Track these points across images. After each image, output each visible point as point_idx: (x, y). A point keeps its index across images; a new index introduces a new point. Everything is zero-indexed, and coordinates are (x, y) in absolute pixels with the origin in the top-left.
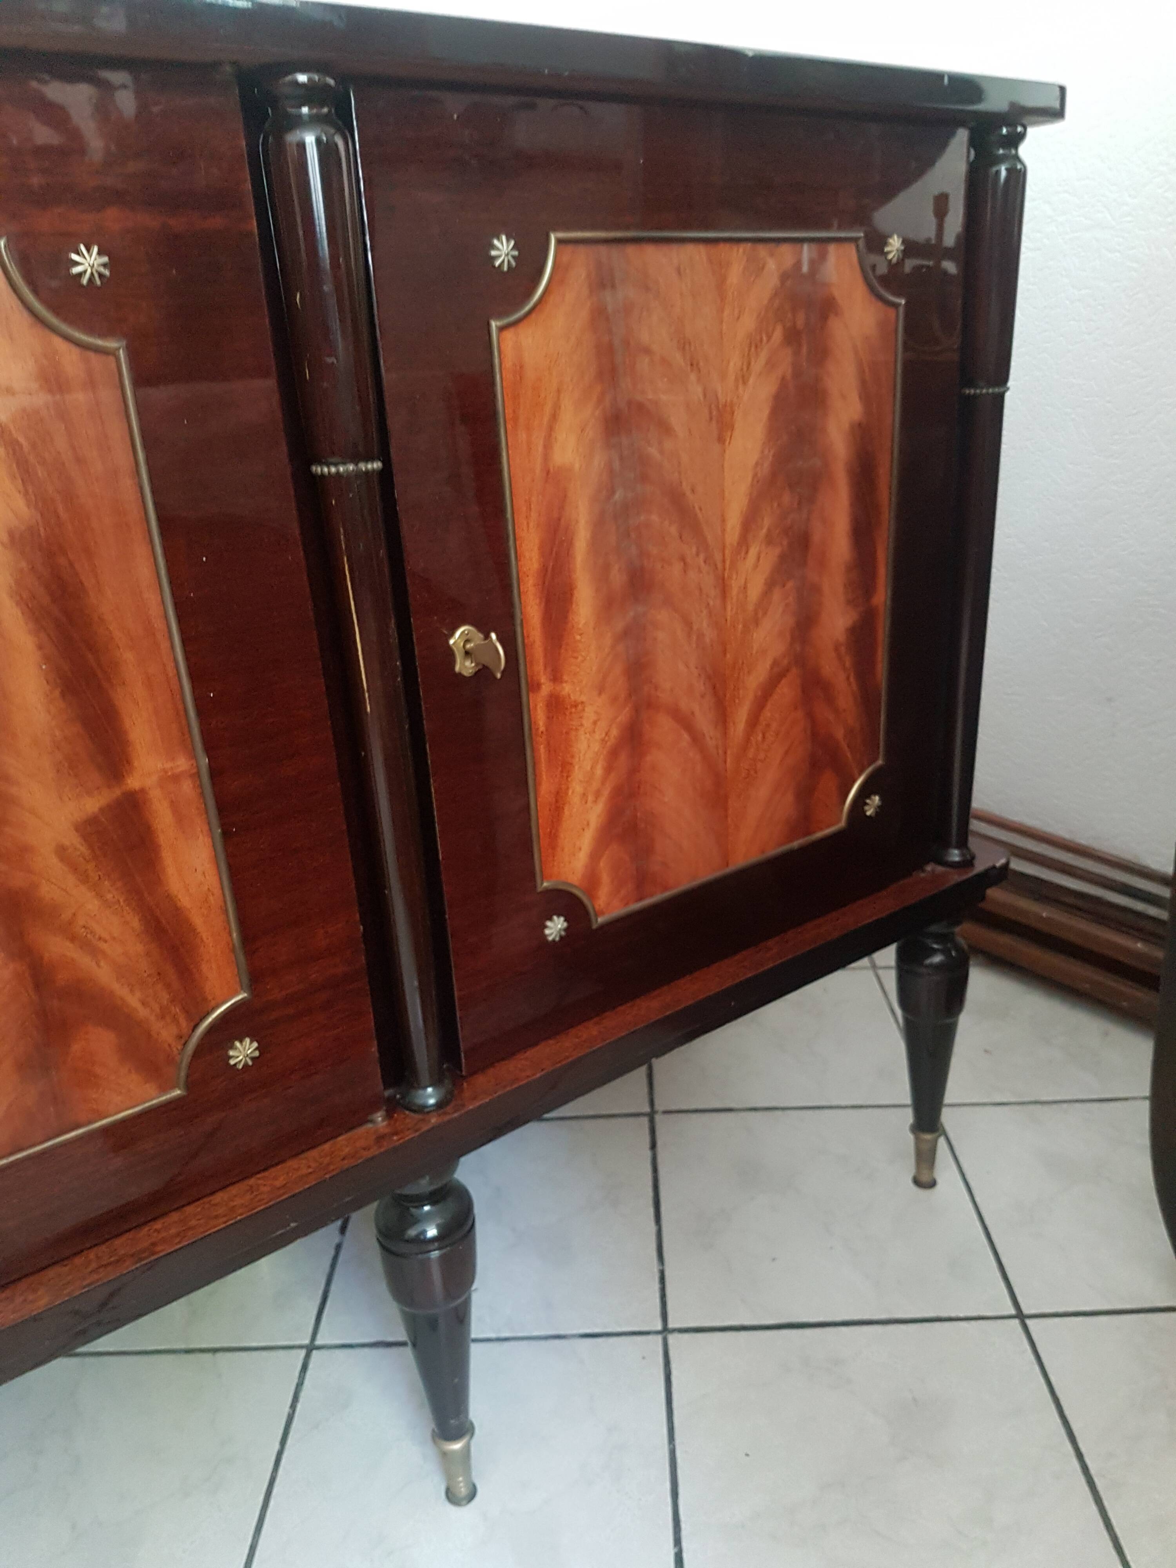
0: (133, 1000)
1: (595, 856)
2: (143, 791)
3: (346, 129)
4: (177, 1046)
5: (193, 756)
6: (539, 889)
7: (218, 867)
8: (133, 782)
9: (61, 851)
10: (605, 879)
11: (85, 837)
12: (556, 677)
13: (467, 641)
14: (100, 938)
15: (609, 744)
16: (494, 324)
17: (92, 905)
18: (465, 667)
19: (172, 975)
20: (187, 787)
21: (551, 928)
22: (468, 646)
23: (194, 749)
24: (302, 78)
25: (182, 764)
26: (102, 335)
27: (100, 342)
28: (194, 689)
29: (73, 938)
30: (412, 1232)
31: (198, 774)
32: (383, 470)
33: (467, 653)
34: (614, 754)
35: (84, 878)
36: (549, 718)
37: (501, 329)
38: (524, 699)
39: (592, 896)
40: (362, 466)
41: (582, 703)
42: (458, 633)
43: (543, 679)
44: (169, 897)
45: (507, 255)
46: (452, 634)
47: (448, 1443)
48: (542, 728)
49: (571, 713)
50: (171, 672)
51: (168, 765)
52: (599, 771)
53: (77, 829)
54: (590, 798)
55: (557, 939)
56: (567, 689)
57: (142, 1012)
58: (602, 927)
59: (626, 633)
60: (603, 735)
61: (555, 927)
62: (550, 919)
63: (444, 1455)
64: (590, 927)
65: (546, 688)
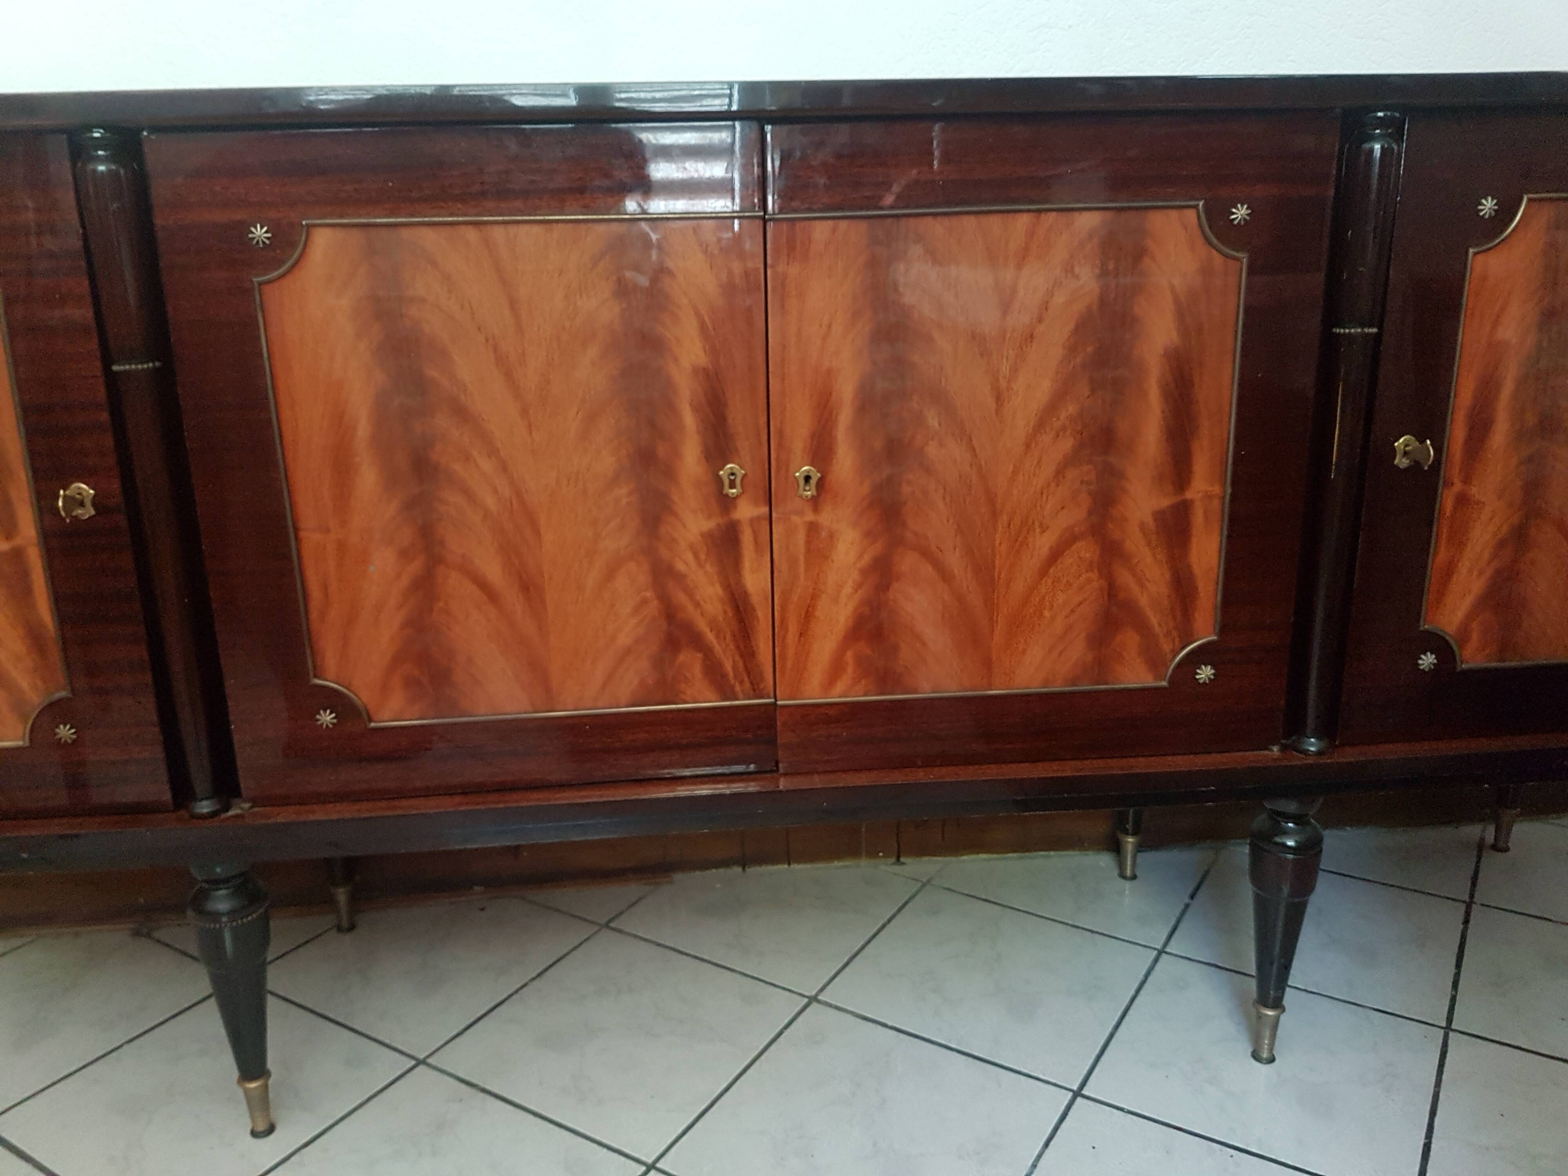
0: (1154, 621)
1: (1470, 617)
2: (1192, 501)
3: (1399, 141)
4: (1169, 656)
5: (1223, 485)
6: (1421, 628)
7: (1220, 556)
8: (1189, 495)
9: (1142, 526)
10: (1475, 637)
11: (1155, 520)
12: (1467, 480)
13: (1407, 445)
14: (1147, 579)
15: (1499, 536)
16: (1471, 251)
17: (1149, 560)
18: (1401, 462)
19: (1179, 614)
20: (1216, 503)
21: (1424, 660)
22: (1407, 449)
23: (1225, 482)
24: (1380, 114)
25: (1217, 489)
26: (1238, 251)
27: (1235, 254)
28: (1235, 447)
29: (1134, 575)
30: (1278, 839)
31: (1223, 498)
32: (1377, 333)
33: (1406, 454)
34: (1501, 545)
35: (1149, 543)
36: (1455, 509)
37: (1475, 254)
38: (1440, 491)
39: (1461, 648)
40: (1366, 330)
41: (1483, 503)
42: (1401, 440)
43: (1456, 480)
44: (1189, 566)
45: (1489, 209)
46: (1397, 440)
47: (1264, 1008)
48: (1448, 514)
49: (1473, 508)
50: (1226, 435)
51: (1211, 489)
52: (1486, 555)
53: (1153, 515)
54: (1475, 573)
55: (1427, 670)
56: (1474, 490)
57: (1157, 629)
58: (1464, 672)
59: (1530, 459)
60: (1496, 529)
61: (1427, 660)
62: (1425, 654)
63: (1260, 1017)
64: (1455, 668)
65: (1458, 487)
